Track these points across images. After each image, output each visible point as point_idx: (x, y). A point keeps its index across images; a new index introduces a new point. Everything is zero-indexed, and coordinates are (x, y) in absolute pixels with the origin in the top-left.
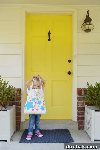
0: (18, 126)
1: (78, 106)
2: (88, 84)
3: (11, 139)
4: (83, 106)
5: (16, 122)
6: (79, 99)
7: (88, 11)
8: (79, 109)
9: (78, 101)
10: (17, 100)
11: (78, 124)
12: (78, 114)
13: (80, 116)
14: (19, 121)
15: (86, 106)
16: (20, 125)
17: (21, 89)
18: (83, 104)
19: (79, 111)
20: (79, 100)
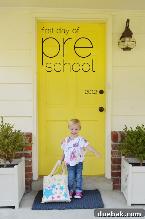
0: (29, 186)
1: (113, 158)
2: (126, 128)
3: (20, 206)
4: (119, 157)
5: (26, 180)
6: (114, 147)
7: (128, 20)
8: (114, 161)
9: (113, 151)
10: (26, 150)
11: (112, 183)
12: (113, 168)
13: (116, 171)
14: (30, 179)
15: (123, 157)
16: (31, 185)
17: (31, 134)
18: (119, 154)
19: (113, 165)
20: (115, 149)
